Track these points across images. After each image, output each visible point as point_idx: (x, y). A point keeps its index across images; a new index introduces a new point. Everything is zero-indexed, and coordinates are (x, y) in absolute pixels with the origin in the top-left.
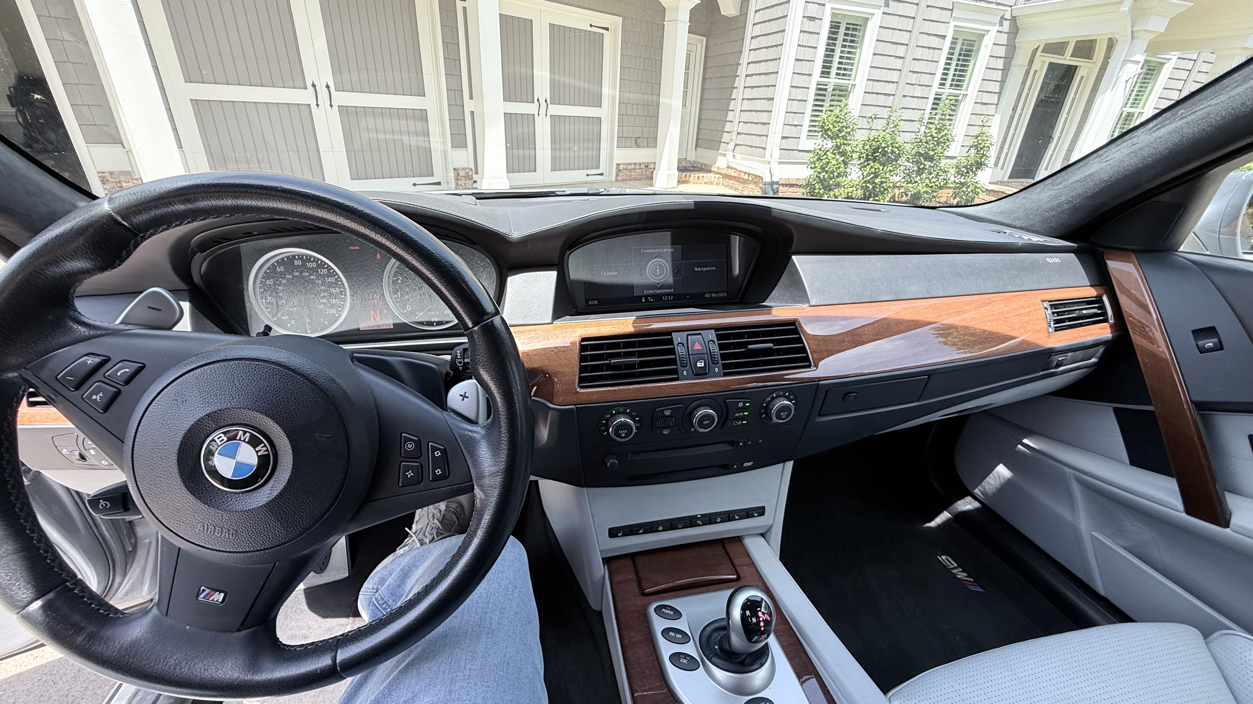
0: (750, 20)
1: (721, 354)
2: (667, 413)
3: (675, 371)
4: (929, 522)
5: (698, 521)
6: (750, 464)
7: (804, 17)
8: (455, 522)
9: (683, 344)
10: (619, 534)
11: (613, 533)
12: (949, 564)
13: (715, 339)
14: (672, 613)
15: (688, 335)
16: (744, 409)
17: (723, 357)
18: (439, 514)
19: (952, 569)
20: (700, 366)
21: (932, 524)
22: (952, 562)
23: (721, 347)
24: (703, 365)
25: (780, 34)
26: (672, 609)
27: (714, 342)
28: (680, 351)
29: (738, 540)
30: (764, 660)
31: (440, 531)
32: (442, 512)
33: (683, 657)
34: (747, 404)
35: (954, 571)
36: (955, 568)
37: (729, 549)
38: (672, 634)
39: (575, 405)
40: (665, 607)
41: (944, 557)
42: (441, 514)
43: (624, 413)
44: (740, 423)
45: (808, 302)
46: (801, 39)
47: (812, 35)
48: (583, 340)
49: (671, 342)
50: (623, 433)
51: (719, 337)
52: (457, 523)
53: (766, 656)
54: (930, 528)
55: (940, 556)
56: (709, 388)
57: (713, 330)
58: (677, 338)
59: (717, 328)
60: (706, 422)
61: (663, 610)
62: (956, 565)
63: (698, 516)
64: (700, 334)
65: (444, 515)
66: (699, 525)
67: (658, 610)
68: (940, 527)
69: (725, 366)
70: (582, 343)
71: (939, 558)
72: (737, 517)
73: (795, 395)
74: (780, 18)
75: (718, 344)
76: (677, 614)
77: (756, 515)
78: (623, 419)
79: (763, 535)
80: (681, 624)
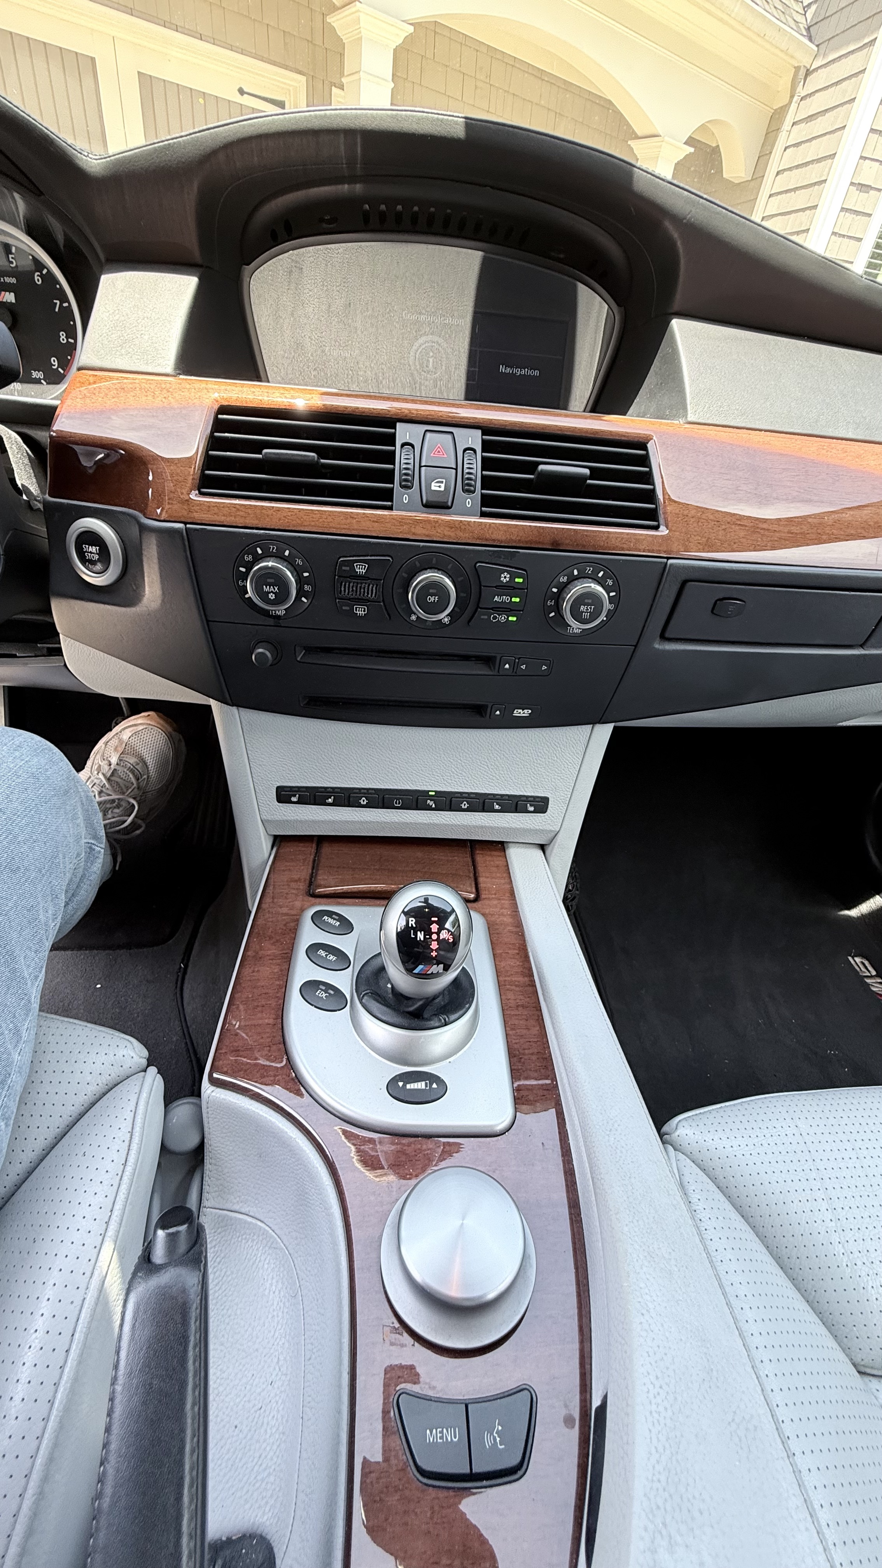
0: (766, 189)
1: (483, 477)
2: (361, 569)
3: (388, 495)
4: (849, 909)
5: (429, 801)
6: (526, 713)
7: (852, 184)
8: (132, 784)
9: (413, 446)
10: (294, 799)
11: (284, 795)
12: (863, 969)
13: (479, 448)
14: (338, 923)
15: (426, 431)
16: (510, 589)
17: (487, 482)
18: (106, 768)
19: (867, 977)
20: (438, 489)
21: (854, 913)
22: (870, 968)
23: (487, 464)
24: (442, 489)
25: (808, 212)
26: (341, 919)
27: (474, 451)
28: (403, 461)
29: (500, 847)
30: (453, 1017)
31: (104, 789)
32: (112, 766)
33: (324, 988)
34: (517, 580)
35: (868, 981)
36: (871, 977)
37: (479, 859)
38: (322, 953)
39: (185, 523)
40: (330, 914)
41: (858, 960)
42: (110, 768)
43: (279, 557)
44: (503, 618)
45: (685, 415)
46: (839, 223)
47: (859, 217)
48: (223, 410)
49: (391, 439)
50: (271, 591)
51: (487, 446)
52: (135, 785)
53: (461, 1012)
54: (849, 918)
55: (853, 958)
56: (446, 533)
57: (479, 432)
58: (403, 433)
59: (487, 429)
60: (432, 599)
61: (326, 918)
62: (874, 973)
63: (430, 793)
64: (452, 433)
65: (115, 770)
66: (430, 808)
67: (317, 918)
68: (863, 918)
69: (486, 501)
70: (220, 416)
71: (850, 958)
72: (497, 807)
73: (617, 582)
74: (815, 184)
75: (483, 458)
76: (346, 926)
77: (532, 809)
78: (270, 564)
79: (542, 847)
80: (345, 944)
